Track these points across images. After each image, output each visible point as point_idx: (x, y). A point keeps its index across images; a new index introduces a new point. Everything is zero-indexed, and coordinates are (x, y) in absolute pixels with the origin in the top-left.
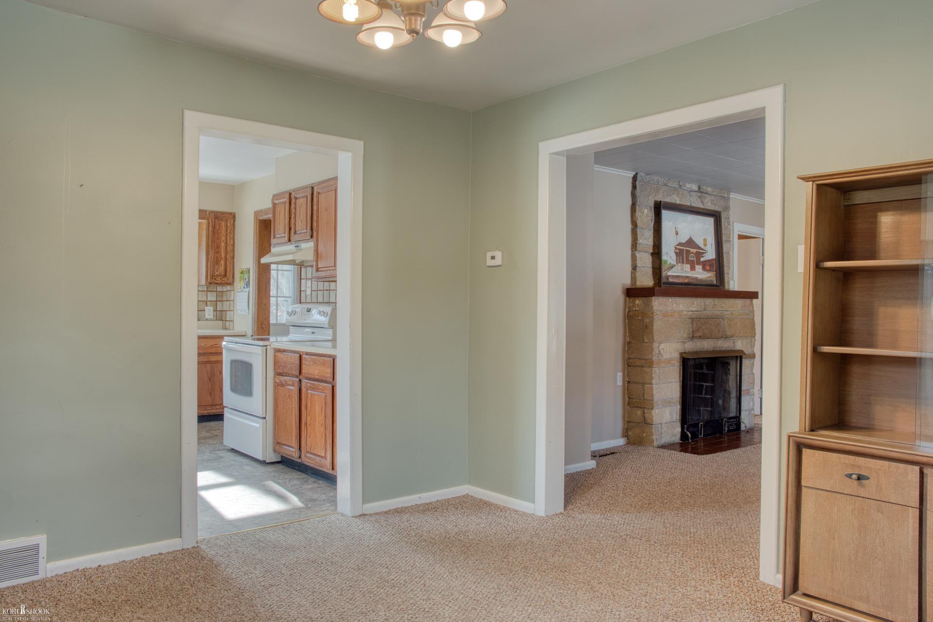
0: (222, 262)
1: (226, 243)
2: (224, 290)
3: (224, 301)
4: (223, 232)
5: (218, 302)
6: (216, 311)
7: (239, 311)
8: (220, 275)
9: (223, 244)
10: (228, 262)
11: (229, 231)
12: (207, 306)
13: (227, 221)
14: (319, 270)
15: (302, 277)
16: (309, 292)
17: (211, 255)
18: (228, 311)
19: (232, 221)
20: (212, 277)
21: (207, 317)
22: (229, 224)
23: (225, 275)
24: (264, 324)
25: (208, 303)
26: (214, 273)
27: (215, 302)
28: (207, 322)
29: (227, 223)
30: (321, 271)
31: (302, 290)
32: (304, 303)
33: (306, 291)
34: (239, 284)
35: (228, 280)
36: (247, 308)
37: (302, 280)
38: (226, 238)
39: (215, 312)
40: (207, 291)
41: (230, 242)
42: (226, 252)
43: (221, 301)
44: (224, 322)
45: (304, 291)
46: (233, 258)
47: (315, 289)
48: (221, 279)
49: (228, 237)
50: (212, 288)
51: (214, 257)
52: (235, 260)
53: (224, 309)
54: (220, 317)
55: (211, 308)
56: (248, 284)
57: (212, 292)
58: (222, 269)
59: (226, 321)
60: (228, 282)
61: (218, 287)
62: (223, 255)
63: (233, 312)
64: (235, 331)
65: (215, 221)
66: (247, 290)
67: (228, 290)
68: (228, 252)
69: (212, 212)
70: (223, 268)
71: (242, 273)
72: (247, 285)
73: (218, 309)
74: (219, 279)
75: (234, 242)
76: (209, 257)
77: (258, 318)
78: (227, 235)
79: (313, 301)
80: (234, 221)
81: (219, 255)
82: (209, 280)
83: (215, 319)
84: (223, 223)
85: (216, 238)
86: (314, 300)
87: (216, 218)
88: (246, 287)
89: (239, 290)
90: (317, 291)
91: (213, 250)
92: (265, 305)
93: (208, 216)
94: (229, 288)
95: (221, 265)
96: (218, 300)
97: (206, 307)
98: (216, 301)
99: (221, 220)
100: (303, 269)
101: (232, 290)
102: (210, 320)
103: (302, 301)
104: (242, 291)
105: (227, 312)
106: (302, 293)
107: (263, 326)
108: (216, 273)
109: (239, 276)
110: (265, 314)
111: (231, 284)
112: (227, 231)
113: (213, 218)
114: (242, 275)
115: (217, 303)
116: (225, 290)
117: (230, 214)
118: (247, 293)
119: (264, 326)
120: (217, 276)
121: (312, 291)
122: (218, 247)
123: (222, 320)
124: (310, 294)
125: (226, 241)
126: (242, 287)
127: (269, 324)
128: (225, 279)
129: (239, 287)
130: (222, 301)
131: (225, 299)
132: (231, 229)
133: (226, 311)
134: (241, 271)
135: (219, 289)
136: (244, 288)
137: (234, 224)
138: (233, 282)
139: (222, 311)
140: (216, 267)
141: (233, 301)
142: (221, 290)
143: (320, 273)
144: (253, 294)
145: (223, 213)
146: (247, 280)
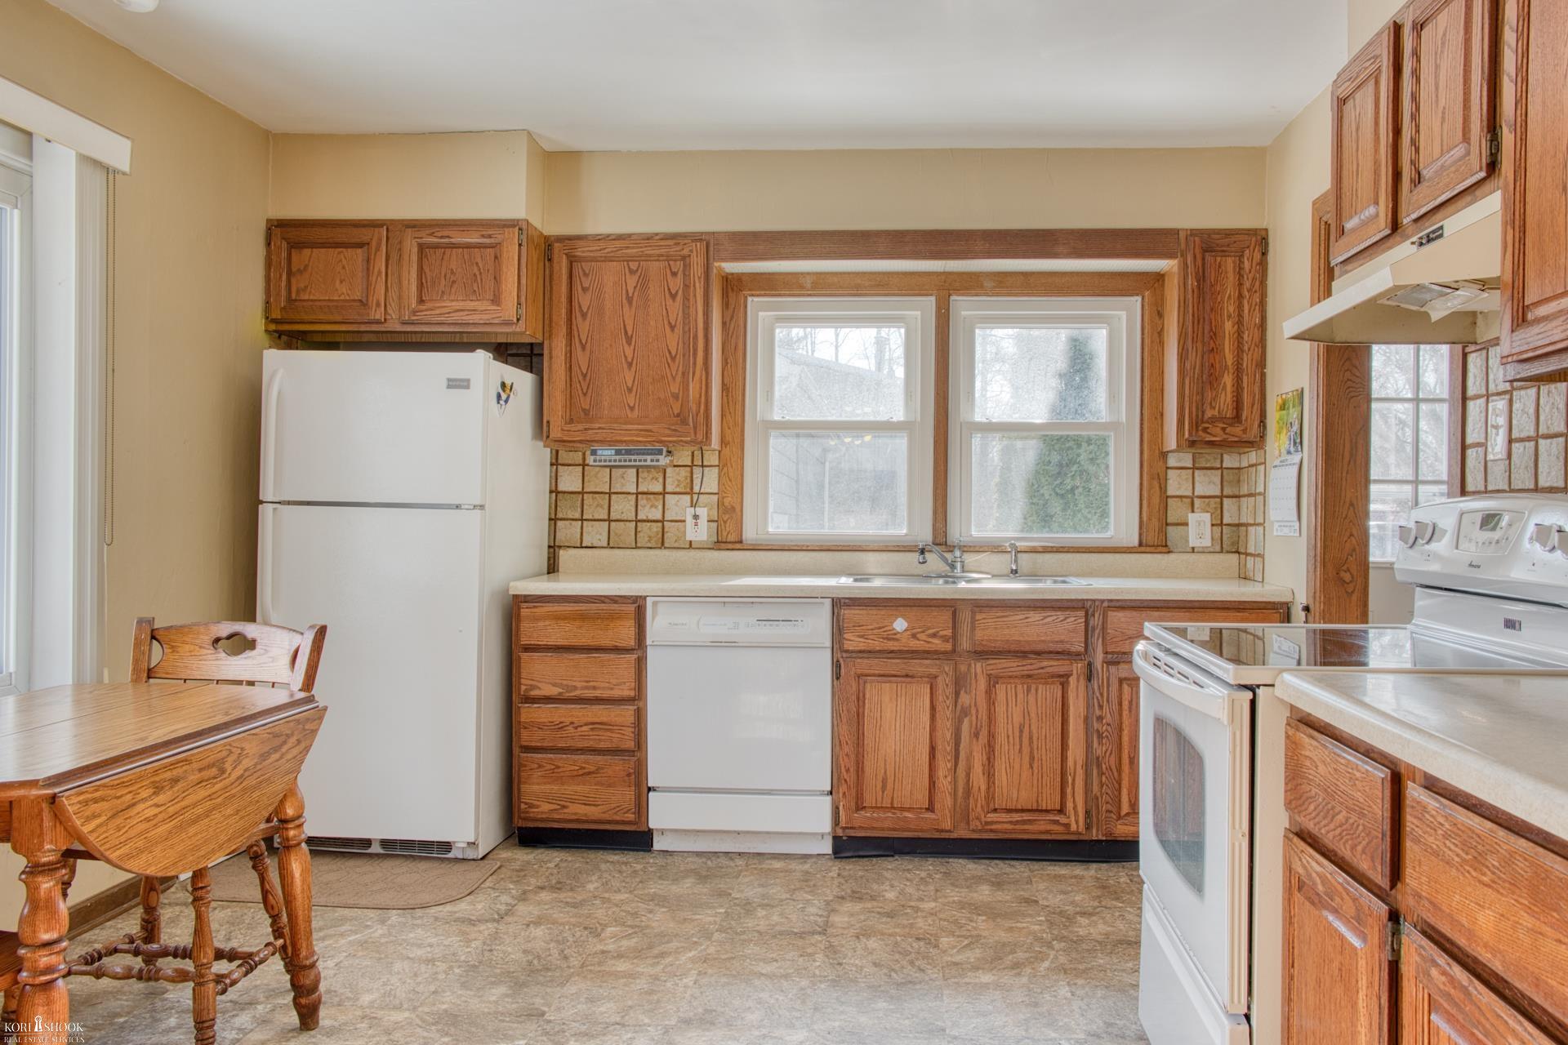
0: (1228, 380)
1: (1240, 322)
2: (1243, 465)
3: (1244, 496)
4: (1230, 289)
5: (1226, 501)
6: (1221, 524)
7: (1276, 525)
8: (1222, 419)
9: (1228, 326)
10: (1245, 378)
11: (1247, 284)
12: (1193, 511)
13: (1242, 256)
14: (1530, 316)
15: (1470, 392)
16: (1498, 445)
17: (1193, 358)
18: (1251, 525)
19: (1257, 256)
20: (1196, 424)
21: (1193, 542)
22: (1247, 265)
23: (1237, 418)
24: (1348, 570)
25: (1197, 502)
26: (1203, 412)
27: (1218, 500)
28: (1194, 556)
29: (1241, 262)
30: (1538, 320)
31: (1469, 440)
32: (1474, 493)
33: (1483, 445)
34: (1277, 441)
35: (1245, 431)
36: (1295, 518)
37: (1471, 405)
38: (1240, 307)
39: (1217, 530)
40: (1194, 468)
41: (1251, 318)
42: (1239, 350)
43: (1232, 497)
44: (1243, 556)
45: (1478, 445)
46: (1262, 364)
47: (1523, 435)
48: (1224, 429)
49: (1245, 302)
50: (1209, 457)
51: (1202, 365)
52: (1268, 371)
53: (1243, 520)
54: (1233, 544)
55: (1207, 517)
56: (1298, 441)
57: (1209, 472)
58: (1225, 400)
59: (1247, 554)
60: (1245, 437)
61: (1226, 457)
62: (1230, 359)
63: (1260, 529)
64: (1267, 587)
65: (1203, 259)
66: (1296, 458)
67: (1251, 463)
68: (1246, 348)
69: (1193, 233)
70: (1229, 396)
71: (1283, 407)
72: (1295, 443)
73: (1225, 522)
74: (1218, 431)
75: (1263, 319)
76: (1188, 365)
77: (1325, 547)
78: (1241, 296)
79: (1516, 485)
80: (1264, 254)
81: (1217, 357)
82: (1187, 435)
83: (1218, 548)
84: (1230, 263)
85: (1208, 308)
86: (1523, 479)
87: (1206, 250)
88: (1292, 449)
89: (1277, 462)
90: (1535, 439)
91: (1199, 345)
92: (1352, 504)
93: (1183, 246)
94: (1253, 456)
95: (1224, 388)
96: (1225, 493)
97: (1190, 515)
98: (1222, 497)
99: (1224, 253)
100: (1471, 358)
101: (1261, 464)
102: (1204, 551)
103: (1470, 487)
104: (1283, 464)
105: (1250, 528)
106: (1470, 453)
107: (1342, 574)
108: (1209, 414)
109: (1278, 417)
110: (1351, 535)
111: (1258, 442)
112: (1240, 285)
113: (1198, 251)
114: (1284, 412)
115: (1222, 504)
116: (1245, 464)
117: (1252, 232)
118: (1295, 469)
119: (1347, 577)
120: (1213, 420)
121: (1510, 441)
122: (1214, 335)
123: (1239, 553)
124: (1504, 455)
125: (1240, 316)
126: (1284, 451)
127: (1364, 566)
128: (1237, 430)
129: (1277, 452)
130: (1238, 497)
131: (1244, 490)
132: (1254, 279)
133: (1247, 525)
134: (1280, 401)
135: (1229, 461)
136: (1289, 452)
137: (1263, 264)
138: (1263, 437)
139: (1238, 525)
140: (1209, 395)
141: (1264, 494)
142: (1236, 465)
143: (1536, 329)
144: (1309, 471)
145: (1229, 233)
146: (1296, 427)
